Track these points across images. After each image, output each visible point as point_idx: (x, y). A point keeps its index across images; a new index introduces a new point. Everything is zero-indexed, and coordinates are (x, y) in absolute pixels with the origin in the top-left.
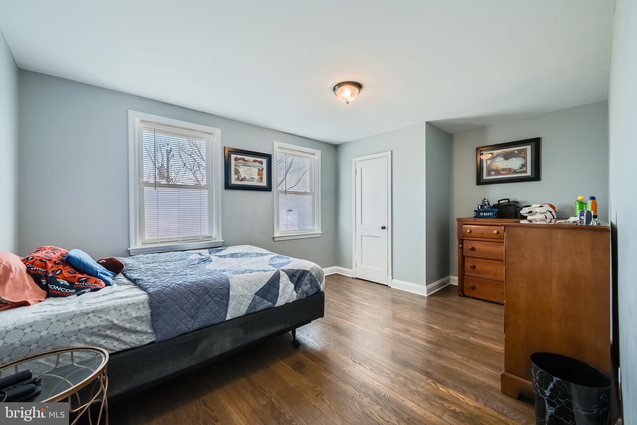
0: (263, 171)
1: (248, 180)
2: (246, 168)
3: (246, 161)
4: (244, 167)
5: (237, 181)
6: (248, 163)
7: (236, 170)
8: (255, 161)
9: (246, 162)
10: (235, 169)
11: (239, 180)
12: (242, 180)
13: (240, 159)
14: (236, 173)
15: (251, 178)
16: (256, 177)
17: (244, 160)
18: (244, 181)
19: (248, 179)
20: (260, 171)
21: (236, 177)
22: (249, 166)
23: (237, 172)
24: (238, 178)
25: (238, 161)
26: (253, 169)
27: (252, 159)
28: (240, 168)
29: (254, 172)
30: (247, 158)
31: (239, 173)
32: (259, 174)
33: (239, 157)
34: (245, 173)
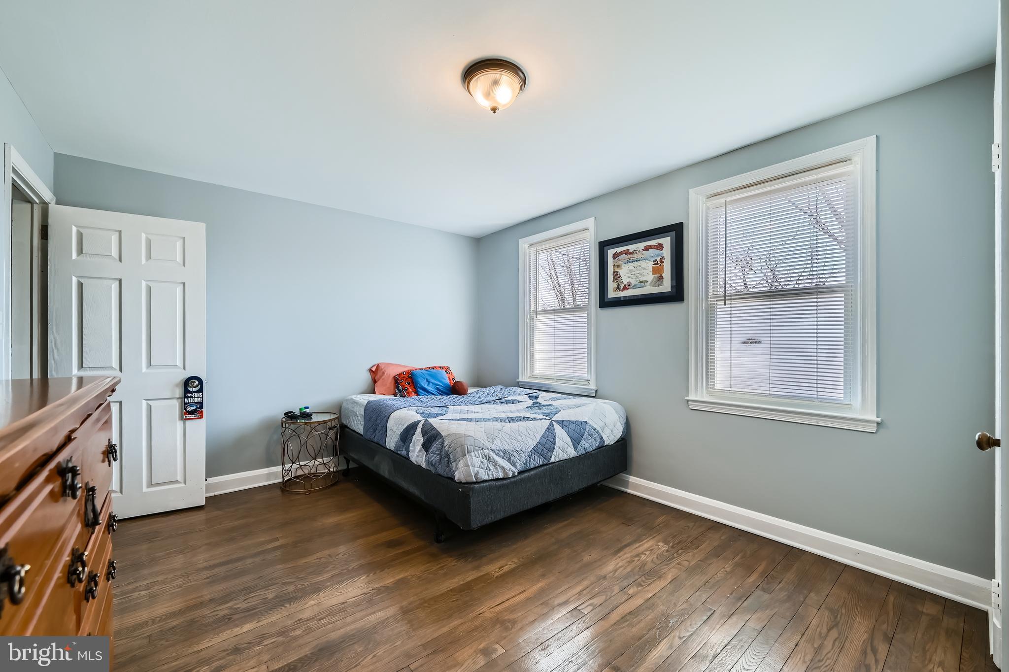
0: (663, 262)
1: (635, 287)
2: (631, 265)
3: (631, 253)
4: (627, 264)
5: (616, 293)
6: (635, 255)
7: (616, 273)
8: (647, 248)
9: (631, 256)
10: (614, 272)
11: (619, 289)
12: (625, 288)
13: (621, 253)
14: (615, 279)
15: (640, 282)
16: (650, 277)
17: (627, 252)
18: (628, 289)
19: (635, 285)
20: (657, 264)
21: (615, 285)
22: (636, 261)
23: (617, 277)
24: (618, 288)
25: (618, 258)
26: (643, 264)
27: (641, 245)
28: (621, 269)
29: (645, 269)
30: (631, 248)
31: (620, 277)
32: (655, 271)
33: (620, 250)
34: (630, 275)
